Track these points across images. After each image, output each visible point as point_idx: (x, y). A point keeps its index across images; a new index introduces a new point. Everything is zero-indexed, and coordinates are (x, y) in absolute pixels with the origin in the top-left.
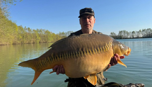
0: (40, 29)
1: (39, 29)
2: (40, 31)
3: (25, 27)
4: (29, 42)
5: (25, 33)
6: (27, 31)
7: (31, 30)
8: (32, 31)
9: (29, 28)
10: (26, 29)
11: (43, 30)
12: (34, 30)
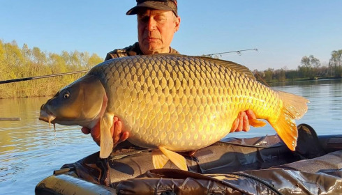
0: (73, 52)
1: (69, 52)
2: (74, 58)
3: (25, 46)
4: (39, 92)
5: (27, 65)
6: (32, 58)
7: (43, 56)
8: (47, 57)
9: (36, 51)
10: (28, 52)
11: (82, 55)
12: (52, 57)
